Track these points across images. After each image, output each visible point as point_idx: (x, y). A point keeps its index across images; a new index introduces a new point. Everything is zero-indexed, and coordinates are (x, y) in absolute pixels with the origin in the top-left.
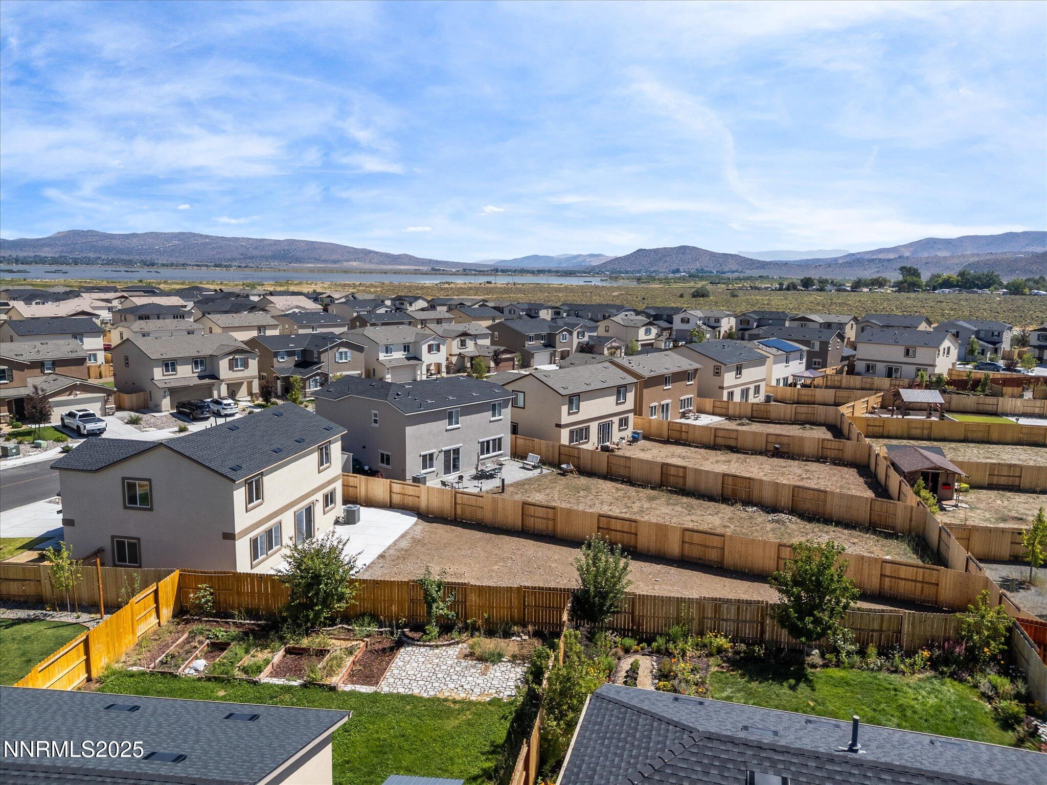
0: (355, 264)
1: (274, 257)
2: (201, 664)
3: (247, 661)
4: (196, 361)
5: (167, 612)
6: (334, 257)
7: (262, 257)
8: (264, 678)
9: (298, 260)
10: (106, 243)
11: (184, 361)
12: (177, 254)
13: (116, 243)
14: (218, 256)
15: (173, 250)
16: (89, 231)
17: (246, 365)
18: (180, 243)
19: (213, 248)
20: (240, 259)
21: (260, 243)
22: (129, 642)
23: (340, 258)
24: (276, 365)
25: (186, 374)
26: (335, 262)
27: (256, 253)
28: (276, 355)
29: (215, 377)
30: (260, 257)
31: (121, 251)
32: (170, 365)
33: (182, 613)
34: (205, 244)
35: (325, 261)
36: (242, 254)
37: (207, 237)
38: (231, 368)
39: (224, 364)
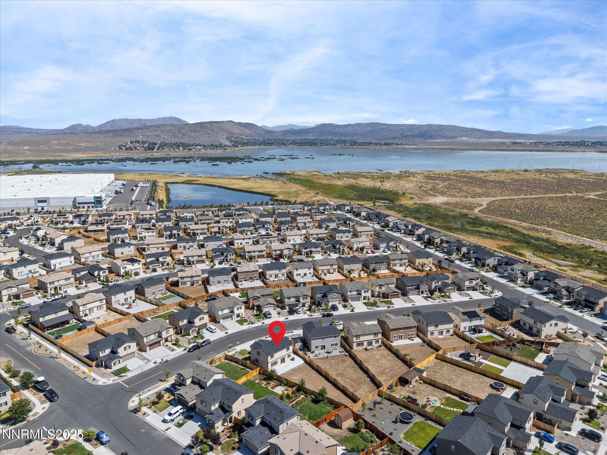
0: (464, 138)
1: (418, 136)
2: (258, 381)
3: (262, 382)
4: (295, 297)
5: (258, 373)
6: (453, 135)
7: (411, 136)
8: (263, 385)
9: (431, 137)
10: (336, 130)
11: (292, 297)
12: (368, 135)
13: (341, 130)
14: (388, 136)
15: (367, 133)
16: (330, 124)
17: (307, 299)
18: (371, 128)
19: (387, 131)
20: (399, 138)
21: (411, 127)
22: (252, 376)
23: (456, 134)
24: (317, 296)
25: (293, 300)
26: (453, 138)
27: (409, 133)
28: (317, 294)
29: (299, 301)
30: (410, 136)
31: (342, 135)
32: (289, 298)
33: (260, 373)
34: (383, 129)
35: (447, 137)
36: (401, 134)
37: (384, 124)
38: (303, 299)
39: (301, 298)
